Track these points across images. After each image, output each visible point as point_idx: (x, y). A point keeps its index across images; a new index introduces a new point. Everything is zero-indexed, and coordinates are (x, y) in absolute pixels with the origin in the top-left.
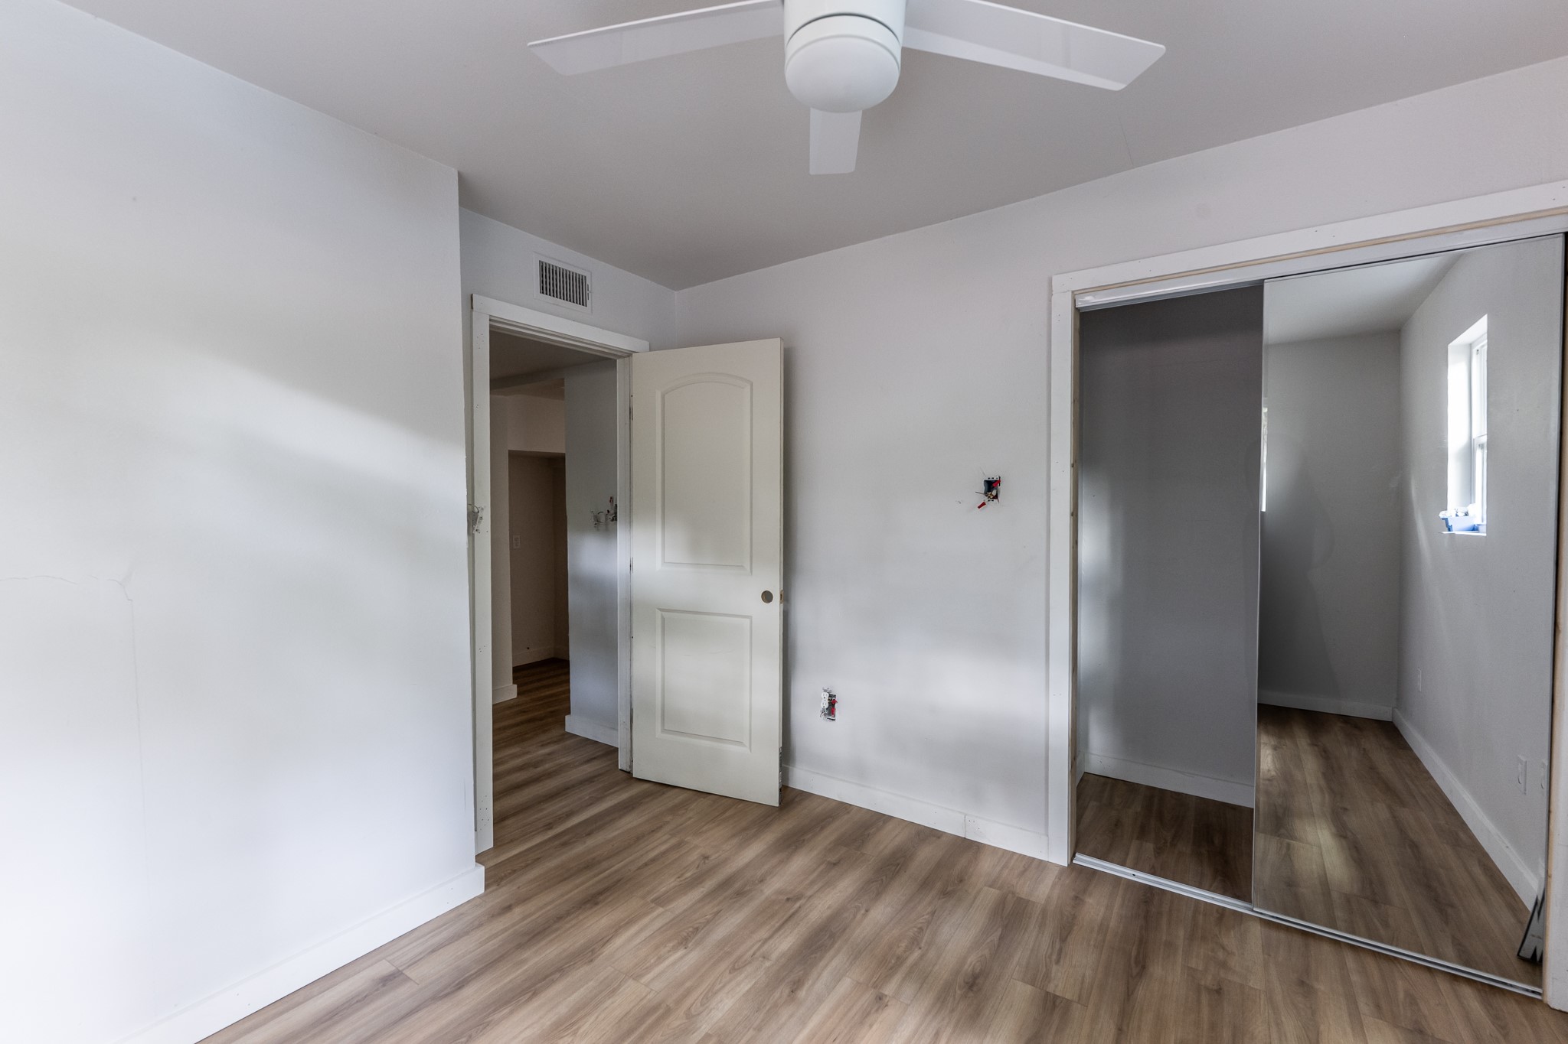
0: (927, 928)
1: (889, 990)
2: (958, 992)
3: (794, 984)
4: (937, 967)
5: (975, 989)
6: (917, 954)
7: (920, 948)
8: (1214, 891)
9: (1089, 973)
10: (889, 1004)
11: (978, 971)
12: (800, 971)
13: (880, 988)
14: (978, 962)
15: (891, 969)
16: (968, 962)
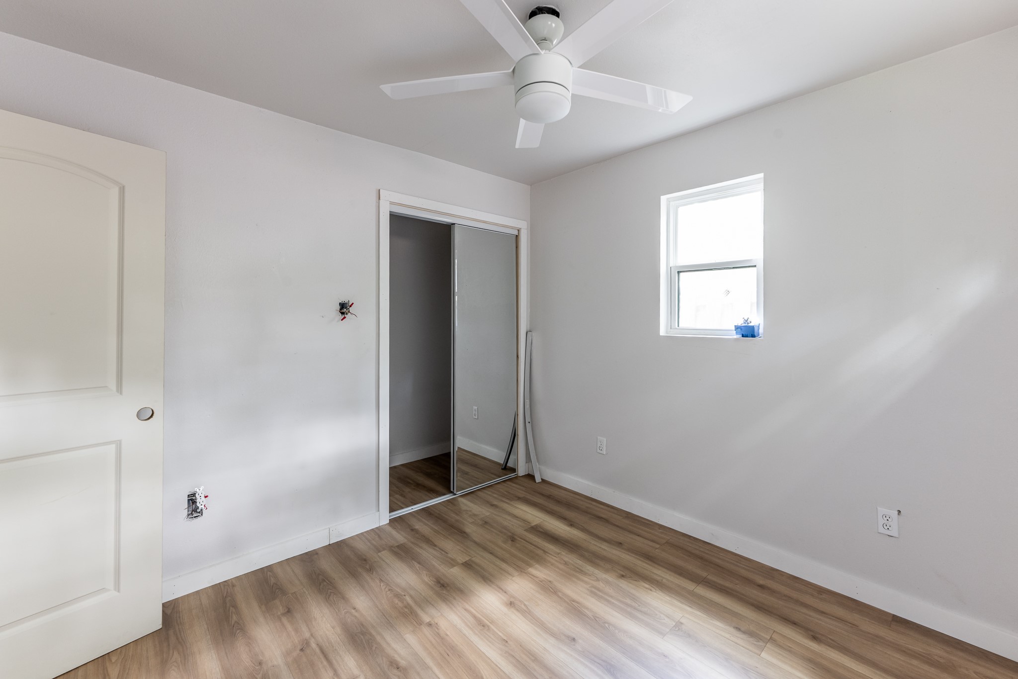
0: (390, 586)
1: (426, 619)
2: (444, 592)
3: (392, 665)
4: (423, 594)
5: (446, 585)
6: (408, 599)
7: (405, 595)
8: (432, 499)
9: (458, 547)
10: (436, 622)
11: (435, 580)
12: (382, 659)
13: (423, 623)
14: (429, 577)
15: (411, 613)
16: (427, 581)
